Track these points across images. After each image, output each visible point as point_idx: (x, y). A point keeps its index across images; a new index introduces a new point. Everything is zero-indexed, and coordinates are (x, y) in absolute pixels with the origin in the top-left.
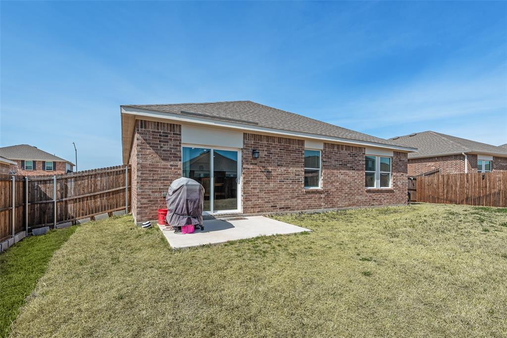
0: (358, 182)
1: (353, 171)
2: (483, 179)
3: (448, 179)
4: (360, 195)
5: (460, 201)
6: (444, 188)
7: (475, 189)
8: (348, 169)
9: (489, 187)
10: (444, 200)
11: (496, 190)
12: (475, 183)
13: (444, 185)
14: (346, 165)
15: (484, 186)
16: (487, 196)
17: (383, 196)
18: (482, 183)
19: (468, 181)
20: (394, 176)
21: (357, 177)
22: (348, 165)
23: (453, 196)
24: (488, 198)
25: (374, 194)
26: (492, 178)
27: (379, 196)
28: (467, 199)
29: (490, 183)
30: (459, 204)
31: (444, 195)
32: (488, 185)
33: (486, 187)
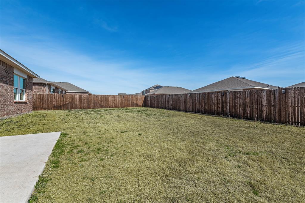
0: (10, 95)
1: (7, 85)
2: (62, 97)
3: (43, 96)
4: (11, 106)
5: (50, 108)
6: (40, 101)
7: (58, 102)
8: (4, 83)
9: (65, 101)
10: (40, 108)
11: (68, 102)
12: (58, 99)
13: (40, 100)
14: (3, 79)
15: (63, 100)
16: (63, 105)
17: (23, 106)
18: (62, 99)
19: (55, 98)
20: (27, 92)
21: (10, 90)
22: (4, 80)
23: (46, 106)
24: (64, 106)
25: (18, 105)
26: (66, 97)
27: (21, 106)
28: (54, 107)
29: (65, 99)
30: (50, 110)
31: (40, 105)
32: (64, 100)
33: (64, 101)
